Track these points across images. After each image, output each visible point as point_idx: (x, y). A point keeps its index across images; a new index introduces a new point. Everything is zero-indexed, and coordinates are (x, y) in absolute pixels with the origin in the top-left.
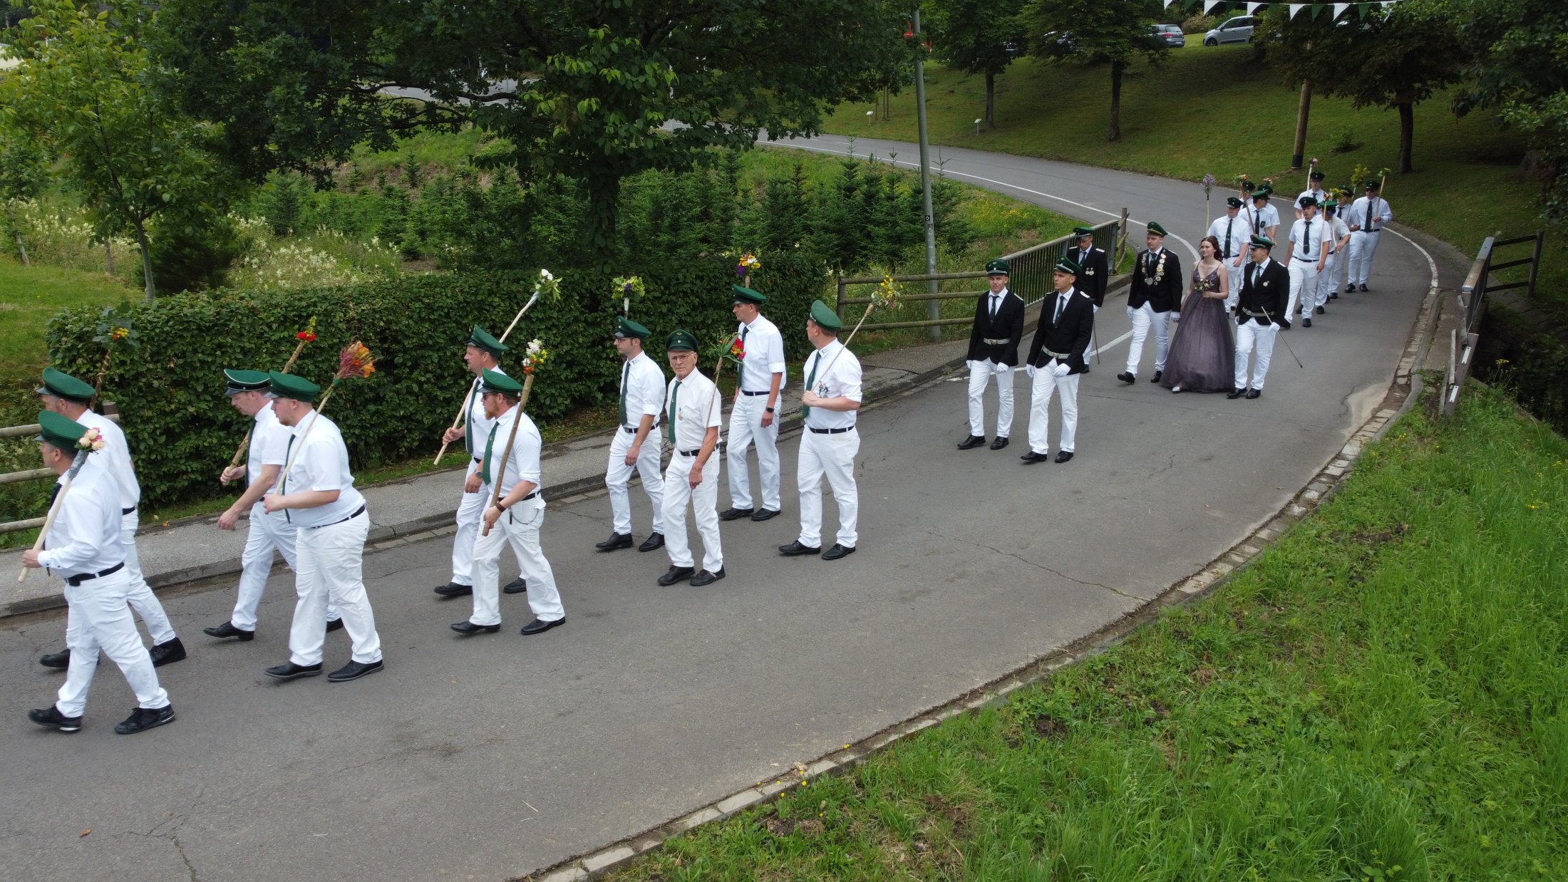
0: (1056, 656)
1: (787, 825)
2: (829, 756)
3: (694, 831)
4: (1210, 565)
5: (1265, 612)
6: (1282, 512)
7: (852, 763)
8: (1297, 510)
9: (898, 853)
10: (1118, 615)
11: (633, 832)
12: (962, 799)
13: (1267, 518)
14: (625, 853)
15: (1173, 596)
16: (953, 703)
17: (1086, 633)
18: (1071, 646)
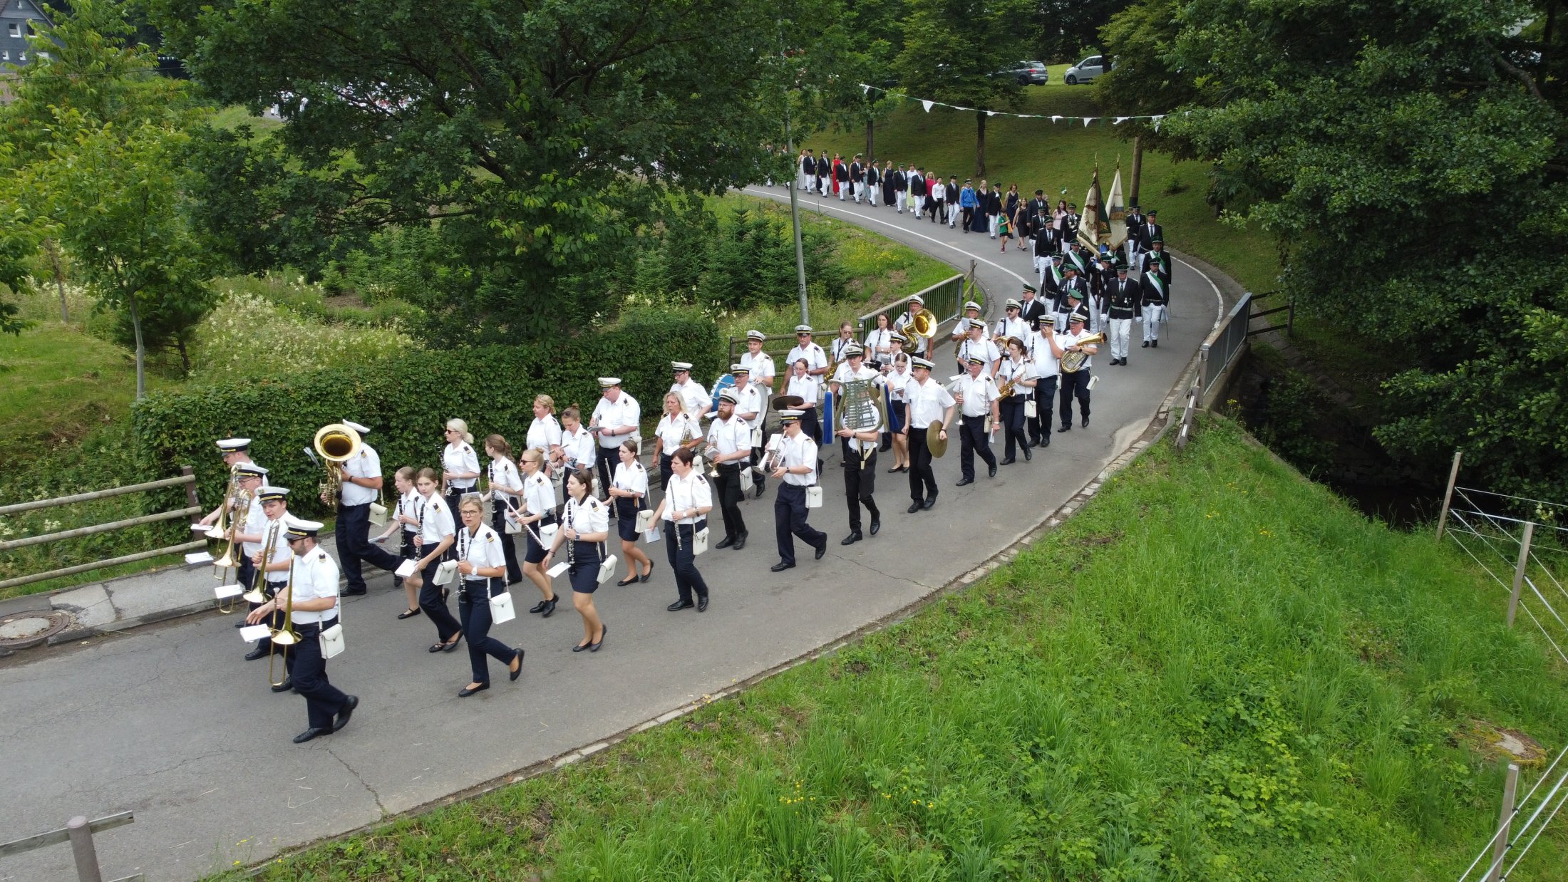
0: (871, 626)
1: (699, 726)
2: (724, 690)
3: (645, 732)
4: (983, 563)
5: (1010, 594)
6: (1043, 524)
7: (738, 693)
8: (1054, 522)
9: (764, 738)
10: (916, 598)
11: (607, 735)
12: (802, 709)
13: (1031, 529)
14: (604, 745)
15: (955, 585)
16: (802, 657)
17: (893, 611)
18: (882, 620)
